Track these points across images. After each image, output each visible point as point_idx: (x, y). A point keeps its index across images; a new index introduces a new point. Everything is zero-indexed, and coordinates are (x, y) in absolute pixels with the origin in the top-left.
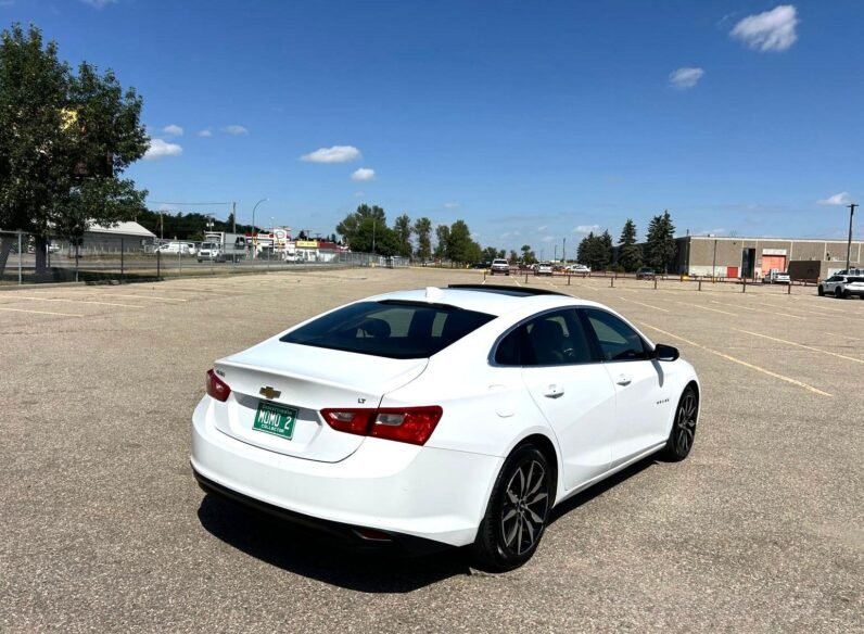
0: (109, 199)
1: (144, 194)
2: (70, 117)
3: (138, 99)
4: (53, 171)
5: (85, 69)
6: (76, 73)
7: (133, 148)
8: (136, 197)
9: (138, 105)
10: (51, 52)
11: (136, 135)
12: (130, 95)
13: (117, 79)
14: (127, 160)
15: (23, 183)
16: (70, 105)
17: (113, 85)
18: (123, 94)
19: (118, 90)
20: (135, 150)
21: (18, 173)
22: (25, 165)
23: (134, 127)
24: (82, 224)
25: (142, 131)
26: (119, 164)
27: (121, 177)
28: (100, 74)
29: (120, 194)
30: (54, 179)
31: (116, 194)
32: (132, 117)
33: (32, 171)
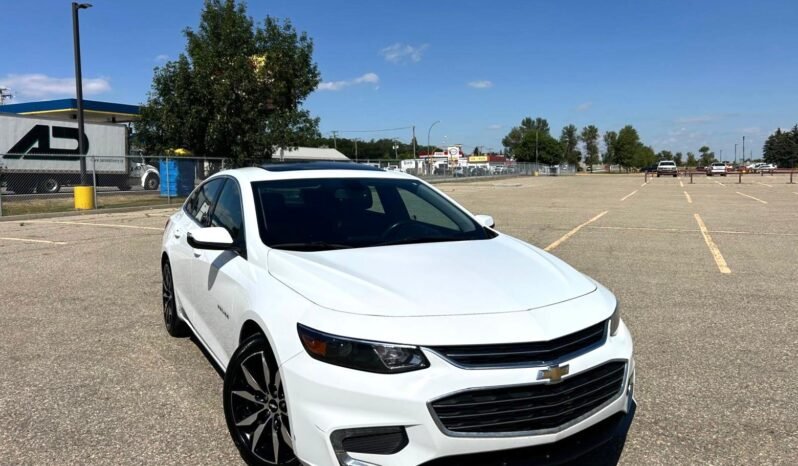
0: (290, 126)
1: (317, 121)
2: (260, 61)
3: (309, 41)
4: (246, 107)
5: (269, 22)
6: (263, 27)
7: (307, 83)
8: (311, 125)
9: (310, 47)
10: (242, 11)
11: (310, 71)
12: (303, 39)
13: (293, 25)
14: (305, 94)
15: (222, 118)
16: (259, 52)
17: (291, 32)
18: (298, 39)
19: (295, 35)
20: (309, 86)
21: (219, 111)
22: (224, 104)
23: (308, 65)
24: (270, 149)
25: (315, 68)
26: (299, 97)
27: (300, 108)
28: (280, 25)
29: (298, 122)
30: (247, 113)
31: (295, 123)
32: (305, 58)
33: (229, 109)
